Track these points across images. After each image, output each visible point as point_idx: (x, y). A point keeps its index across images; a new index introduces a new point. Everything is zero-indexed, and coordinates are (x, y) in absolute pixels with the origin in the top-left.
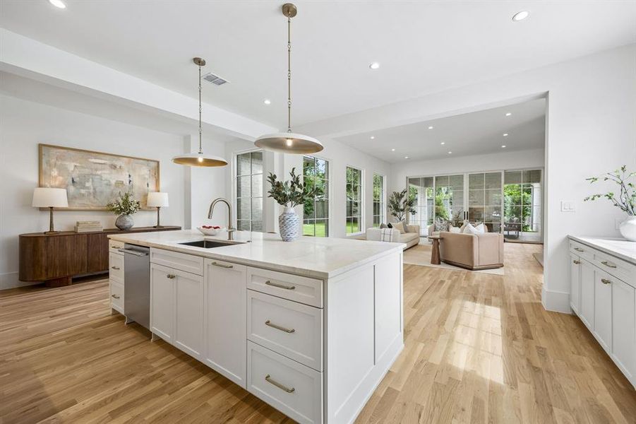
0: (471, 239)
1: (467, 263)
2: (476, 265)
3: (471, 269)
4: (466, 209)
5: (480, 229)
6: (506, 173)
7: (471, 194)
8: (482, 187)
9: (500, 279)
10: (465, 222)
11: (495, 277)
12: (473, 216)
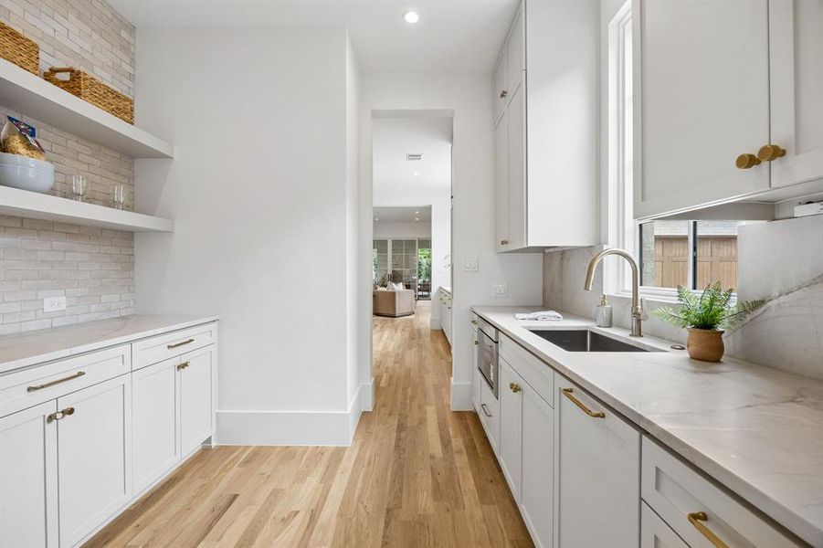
0: (394, 293)
1: (391, 313)
2: (398, 313)
3: (395, 317)
4: (390, 272)
5: (399, 287)
6: (419, 241)
7: (394, 257)
8: (402, 252)
9: (412, 321)
10: (389, 283)
11: (409, 320)
12: (396, 278)
